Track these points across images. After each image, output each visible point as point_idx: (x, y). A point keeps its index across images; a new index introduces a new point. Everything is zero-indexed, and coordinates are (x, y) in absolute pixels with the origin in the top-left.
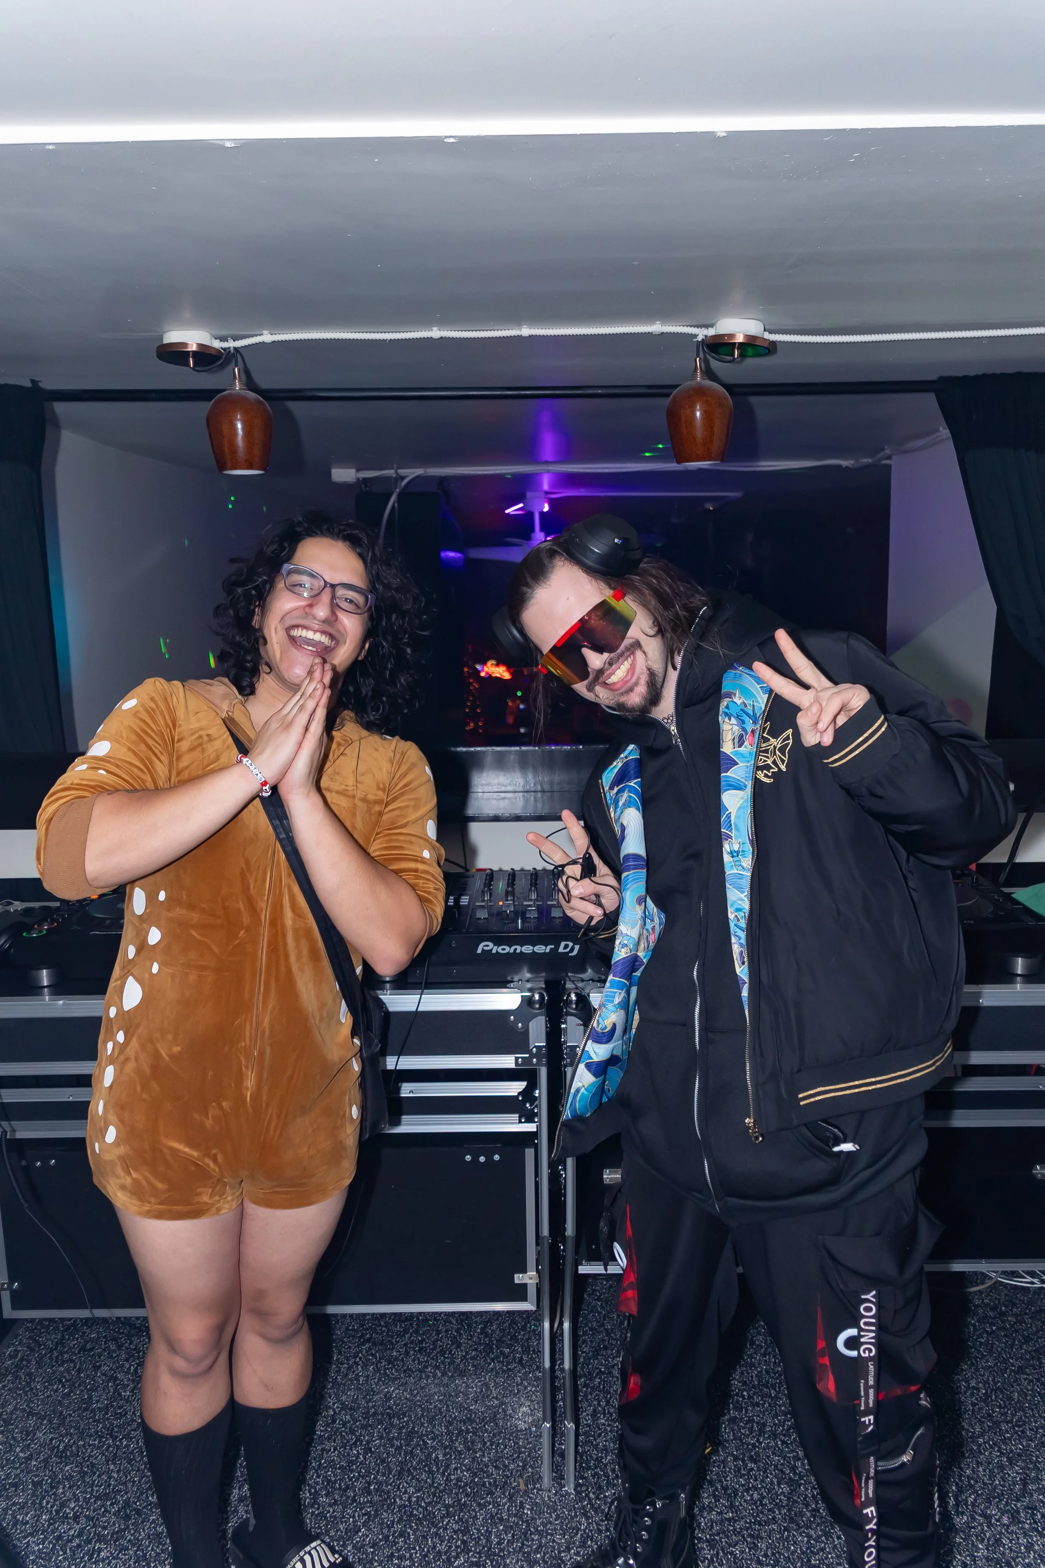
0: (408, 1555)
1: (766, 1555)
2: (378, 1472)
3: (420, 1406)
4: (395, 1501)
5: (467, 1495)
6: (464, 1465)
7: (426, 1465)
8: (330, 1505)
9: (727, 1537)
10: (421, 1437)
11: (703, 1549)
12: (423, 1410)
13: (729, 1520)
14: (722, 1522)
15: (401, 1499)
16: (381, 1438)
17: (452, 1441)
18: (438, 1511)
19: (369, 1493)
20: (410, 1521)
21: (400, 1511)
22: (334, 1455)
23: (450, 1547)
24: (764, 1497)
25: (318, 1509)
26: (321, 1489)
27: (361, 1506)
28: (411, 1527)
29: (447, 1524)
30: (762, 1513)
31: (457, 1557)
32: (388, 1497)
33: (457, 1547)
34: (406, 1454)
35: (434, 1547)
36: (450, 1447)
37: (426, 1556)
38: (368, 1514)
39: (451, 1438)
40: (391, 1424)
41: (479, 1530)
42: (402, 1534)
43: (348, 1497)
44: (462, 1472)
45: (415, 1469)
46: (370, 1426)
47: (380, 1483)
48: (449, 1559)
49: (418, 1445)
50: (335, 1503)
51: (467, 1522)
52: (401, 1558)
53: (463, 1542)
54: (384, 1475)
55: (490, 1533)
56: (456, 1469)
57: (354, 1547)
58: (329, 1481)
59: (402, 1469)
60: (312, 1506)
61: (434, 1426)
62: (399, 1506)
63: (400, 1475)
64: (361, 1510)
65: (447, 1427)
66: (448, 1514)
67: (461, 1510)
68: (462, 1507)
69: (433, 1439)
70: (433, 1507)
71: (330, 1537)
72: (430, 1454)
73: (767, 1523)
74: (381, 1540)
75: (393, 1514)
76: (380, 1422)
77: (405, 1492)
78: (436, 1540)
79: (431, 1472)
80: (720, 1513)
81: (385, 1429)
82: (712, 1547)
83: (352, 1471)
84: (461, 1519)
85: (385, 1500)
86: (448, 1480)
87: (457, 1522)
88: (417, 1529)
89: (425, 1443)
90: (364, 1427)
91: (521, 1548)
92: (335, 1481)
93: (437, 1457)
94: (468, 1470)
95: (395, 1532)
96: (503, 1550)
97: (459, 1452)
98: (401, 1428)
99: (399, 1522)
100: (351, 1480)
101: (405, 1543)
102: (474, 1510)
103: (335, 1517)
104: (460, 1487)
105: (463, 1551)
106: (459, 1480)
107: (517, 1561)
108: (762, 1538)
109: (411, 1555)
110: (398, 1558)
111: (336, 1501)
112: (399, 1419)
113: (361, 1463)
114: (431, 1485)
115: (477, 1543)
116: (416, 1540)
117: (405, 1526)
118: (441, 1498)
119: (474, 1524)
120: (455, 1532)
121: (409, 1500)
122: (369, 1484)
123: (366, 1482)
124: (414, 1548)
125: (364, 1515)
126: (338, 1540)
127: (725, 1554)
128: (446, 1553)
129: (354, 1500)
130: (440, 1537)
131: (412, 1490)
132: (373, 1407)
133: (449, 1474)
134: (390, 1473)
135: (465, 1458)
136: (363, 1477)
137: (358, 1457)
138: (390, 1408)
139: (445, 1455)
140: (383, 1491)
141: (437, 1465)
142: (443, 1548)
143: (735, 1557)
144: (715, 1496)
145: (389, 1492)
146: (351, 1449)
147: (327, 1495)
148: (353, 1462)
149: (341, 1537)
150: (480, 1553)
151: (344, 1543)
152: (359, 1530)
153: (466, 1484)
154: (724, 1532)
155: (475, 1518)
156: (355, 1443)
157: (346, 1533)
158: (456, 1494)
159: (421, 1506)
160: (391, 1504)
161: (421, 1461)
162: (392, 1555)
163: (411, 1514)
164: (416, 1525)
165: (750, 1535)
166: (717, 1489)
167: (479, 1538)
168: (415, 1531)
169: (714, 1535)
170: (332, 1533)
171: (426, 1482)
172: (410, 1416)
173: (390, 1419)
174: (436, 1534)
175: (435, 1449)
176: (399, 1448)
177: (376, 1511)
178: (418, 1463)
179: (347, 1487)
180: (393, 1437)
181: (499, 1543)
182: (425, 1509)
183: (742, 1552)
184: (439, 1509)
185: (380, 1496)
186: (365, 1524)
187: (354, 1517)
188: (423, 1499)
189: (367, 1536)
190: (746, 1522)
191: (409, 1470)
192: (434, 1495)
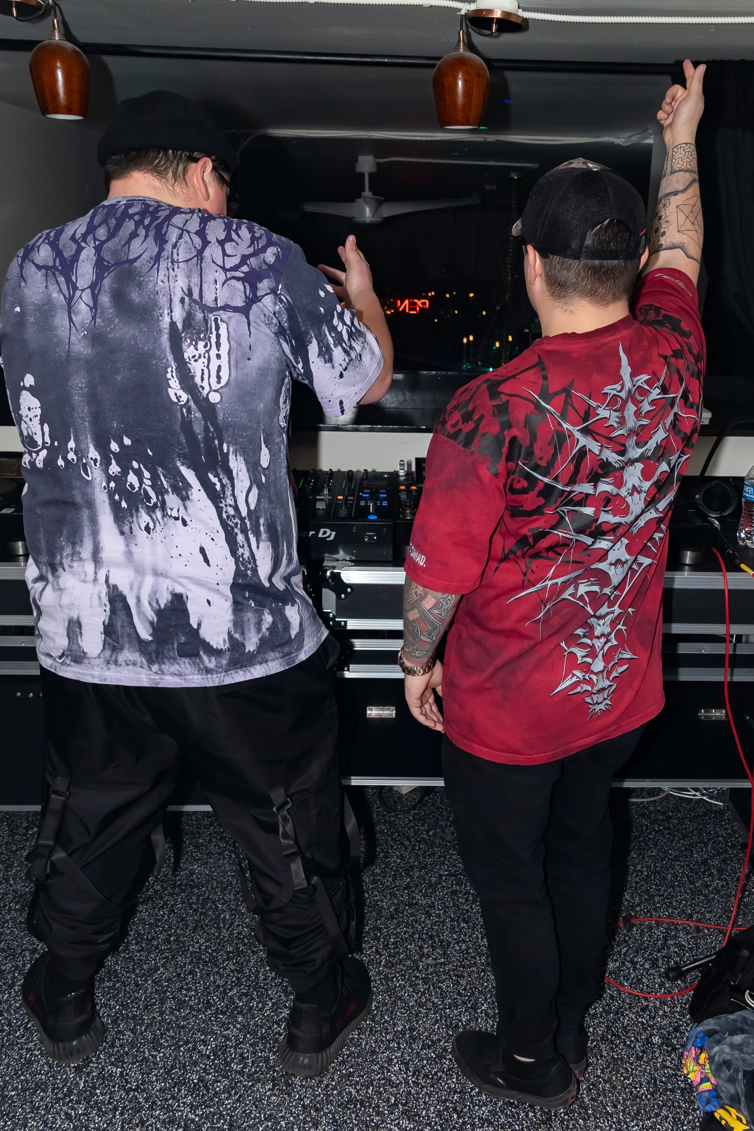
0: (194, 988)
1: (465, 989)
2: (178, 928)
3: (216, 880)
4: (189, 949)
5: (245, 945)
6: (245, 923)
7: (215, 923)
8: (138, 951)
9: (438, 976)
10: (214, 902)
11: (419, 984)
12: (218, 883)
13: (441, 964)
14: (436, 965)
15: (194, 947)
16: (183, 902)
17: (238, 905)
18: (221, 956)
19: (169, 942)
20: (198, 963)
21: (191, 956)
22: (145, 915)
23: (227, 982)
24: (470, 948)
25: (128, 954)
26: (132, 940)
27: (162, 952)
28: (199, 968)
29: (227, 965)
30: (466, 959)
31: (231, 989)
32: (184, 946)
33: (232, 982)
34: (201, 914)
35: (215, 982)
36: (236, 910)
37: (208, 988)
38: (167, 958)
39: (237, 903)
40: (192, 893)
41: (250, 970)
42: (191, 973)
43: (153, 946)
44: (243, 928)
45: (207, 925)
46: (176, 894)
47: (178, 936)
48: (225, 990)
49: (211, 908)
50: (142, 950)
51: (242, 964)
52: (187, 990)
53: (238, 979)
54: (182, 929)
55: (259, 972)
56: (238, 926)
57: (153, 981)
58: (139, 934)
59: (197, 925)
60: (124, 952)
61: (225, 895)
62: (192, 952)
63: (194, 930)
64: (162, 955)
65: (235, 895)
66: (229, 959)
67: (239, 956)
68: (239, 953)
69: (223, 904)
70: (217, 953)
71: (136, 974)
72: (220, 915)
73: (470, 966)
74: (174, 977)
75: (186, 958)
76: (184, 891)
77: (197, 942)
78: (218, 977)
79: (219, 928)
80: (436, 959)
81: (187, 896)
82: (426, 983)
83: (158, 927)
84: (237, 962)
85: (181, 947)
86: (232, 933)
87: (234, 964)
88: (203, 969)
89: (217, 907)
90: (171, 895)
91: (281, 983)
92: (144, 934)
93: (224, 917)
94: (248, 926)
95: (186, 971)
96: (267, 984)
97: (243, 914)
98: (199, 896)
99: (189, 963)
100: (156, 932)
101: (193, 979)
102: (248, 956)
103: (141, 960)
104: (240, 939)
105: (236, 985)
106: (240, 933)
107: (277, 992)
108: (464, 977)
109: (196, 987)
110: (186, 990)
111: (143, 948)
112: (198, 889)
113: (166, 921)
114: (218, 937)
115: (248, 979)
116: (201, 977)
117: (194, 967)
118: (224, 946)
119: (247, 965)
120: (232, 971)
121: (200, 948)
122: (170, 936)
123: (168, 935)
124: (199, 983)
125: (163, 958)
126: (141, 977)
127: (435, 988)
128: (223, 986)
129: (157, 948)
130: (220, 974)
131: (202, 940)
132: (179, 880)
133: (233, 930)
134: (187, 928)
135: (246, 918)
136: (166, 931)
137: (163, 917)
138: (193, 881)
139: (231, 916)
140: (180, 941)
141: (224, 923)
142: (221, 983)
143: (442, 990)
144: (432, 947)
145: (184, 942)
146: (159, 911)
147: (136, 944)
148: (159, 920)
149: (144, 974)
150: (249, 986)
151: (146, 979)
152: (159, 970)
153: (245, 937)
154: (436, 972)
155: (249, 961)
156: (162, 906)
157: (148, 972)
158: (236, 944)
159: (208, 952)
160: (185, 950)
161: (212, 919)
162: (182, 987)
163: (200, 958)
164: (203, 965)
165: (455, 975)
166: (435, 942)
167: (250, 975)
168: (201, 971)
169: (428, 974)
170: (137, 971)
171: (214, 935)
172: (207, 887)
173: (191, 889)
174: (217, 972)
175: (224, 911)
176: (196, 910)
177: (173, 956)
178: (209, 922)
179: (153, 938)
180: (193, 903)
181: (264, 980)
182: (211, 954)
183: (448, 987)
184: (222, 955)
185: (178, 945)
186: (163, 965)
187: (155, 960)
188: (210, 947)
189: (164, 974)
190: (454, 966)
191: (202, 926)
192: (219, 944)
